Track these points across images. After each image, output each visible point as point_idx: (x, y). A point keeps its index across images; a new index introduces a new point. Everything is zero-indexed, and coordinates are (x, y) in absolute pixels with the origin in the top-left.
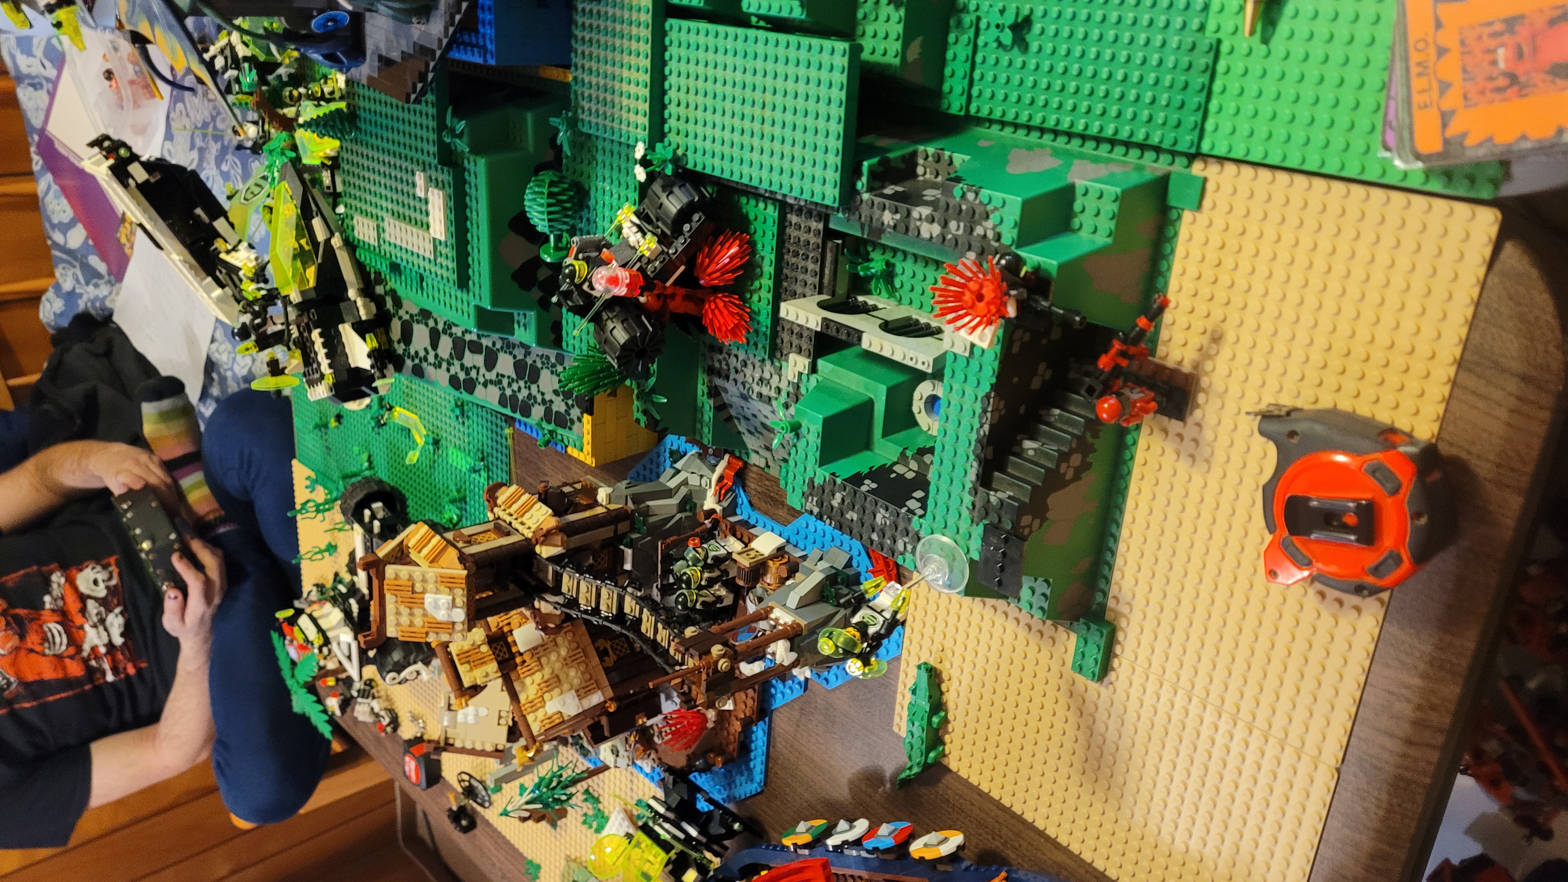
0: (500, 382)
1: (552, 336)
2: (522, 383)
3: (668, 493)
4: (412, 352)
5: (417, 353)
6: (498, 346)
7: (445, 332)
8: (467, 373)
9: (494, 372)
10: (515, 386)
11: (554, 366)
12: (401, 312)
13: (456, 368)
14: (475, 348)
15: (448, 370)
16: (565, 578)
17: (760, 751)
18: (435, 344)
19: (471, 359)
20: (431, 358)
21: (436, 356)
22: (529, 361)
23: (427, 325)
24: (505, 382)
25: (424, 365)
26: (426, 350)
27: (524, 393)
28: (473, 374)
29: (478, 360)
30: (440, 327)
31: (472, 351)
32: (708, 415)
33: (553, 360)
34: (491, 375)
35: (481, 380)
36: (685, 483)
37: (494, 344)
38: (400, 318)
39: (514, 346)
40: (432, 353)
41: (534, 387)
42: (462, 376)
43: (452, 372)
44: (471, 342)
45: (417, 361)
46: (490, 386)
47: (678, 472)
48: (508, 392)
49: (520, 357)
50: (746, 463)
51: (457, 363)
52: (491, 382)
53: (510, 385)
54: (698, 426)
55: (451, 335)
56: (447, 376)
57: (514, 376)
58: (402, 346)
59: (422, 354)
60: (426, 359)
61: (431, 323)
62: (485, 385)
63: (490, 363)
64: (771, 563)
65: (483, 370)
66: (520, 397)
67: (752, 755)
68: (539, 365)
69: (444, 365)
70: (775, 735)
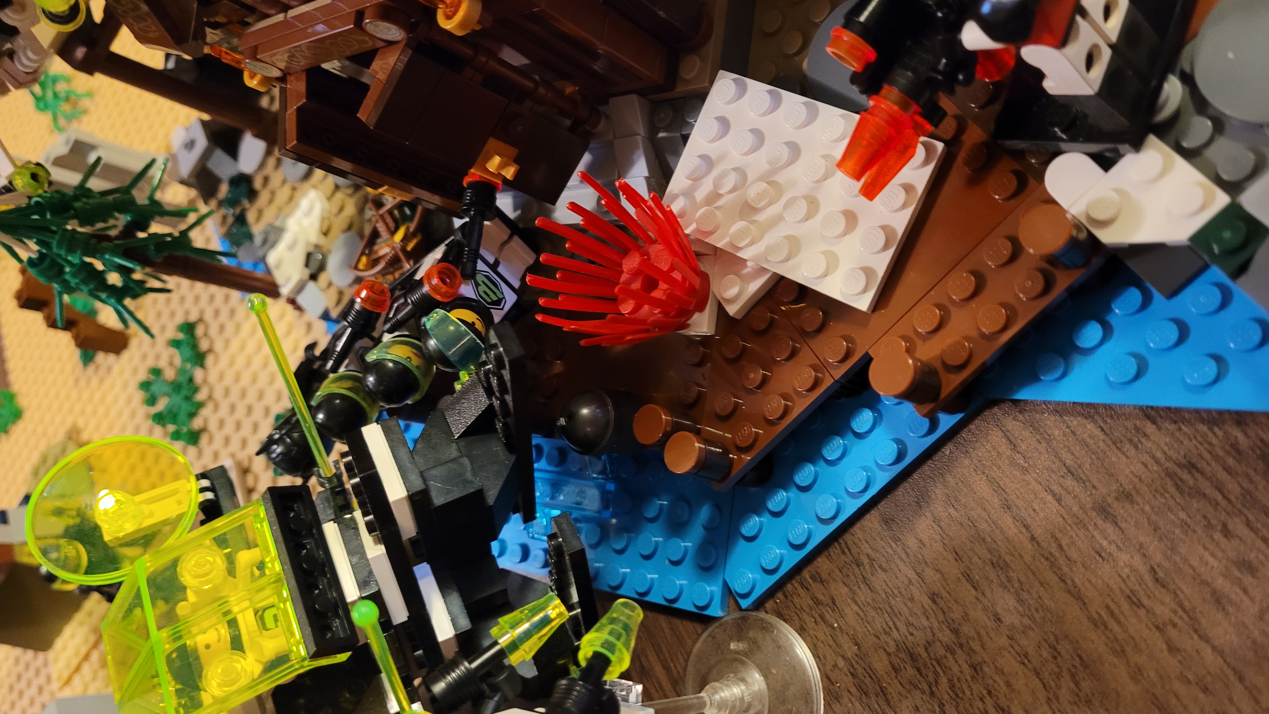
17: (825, 504)
70: (938, 492)
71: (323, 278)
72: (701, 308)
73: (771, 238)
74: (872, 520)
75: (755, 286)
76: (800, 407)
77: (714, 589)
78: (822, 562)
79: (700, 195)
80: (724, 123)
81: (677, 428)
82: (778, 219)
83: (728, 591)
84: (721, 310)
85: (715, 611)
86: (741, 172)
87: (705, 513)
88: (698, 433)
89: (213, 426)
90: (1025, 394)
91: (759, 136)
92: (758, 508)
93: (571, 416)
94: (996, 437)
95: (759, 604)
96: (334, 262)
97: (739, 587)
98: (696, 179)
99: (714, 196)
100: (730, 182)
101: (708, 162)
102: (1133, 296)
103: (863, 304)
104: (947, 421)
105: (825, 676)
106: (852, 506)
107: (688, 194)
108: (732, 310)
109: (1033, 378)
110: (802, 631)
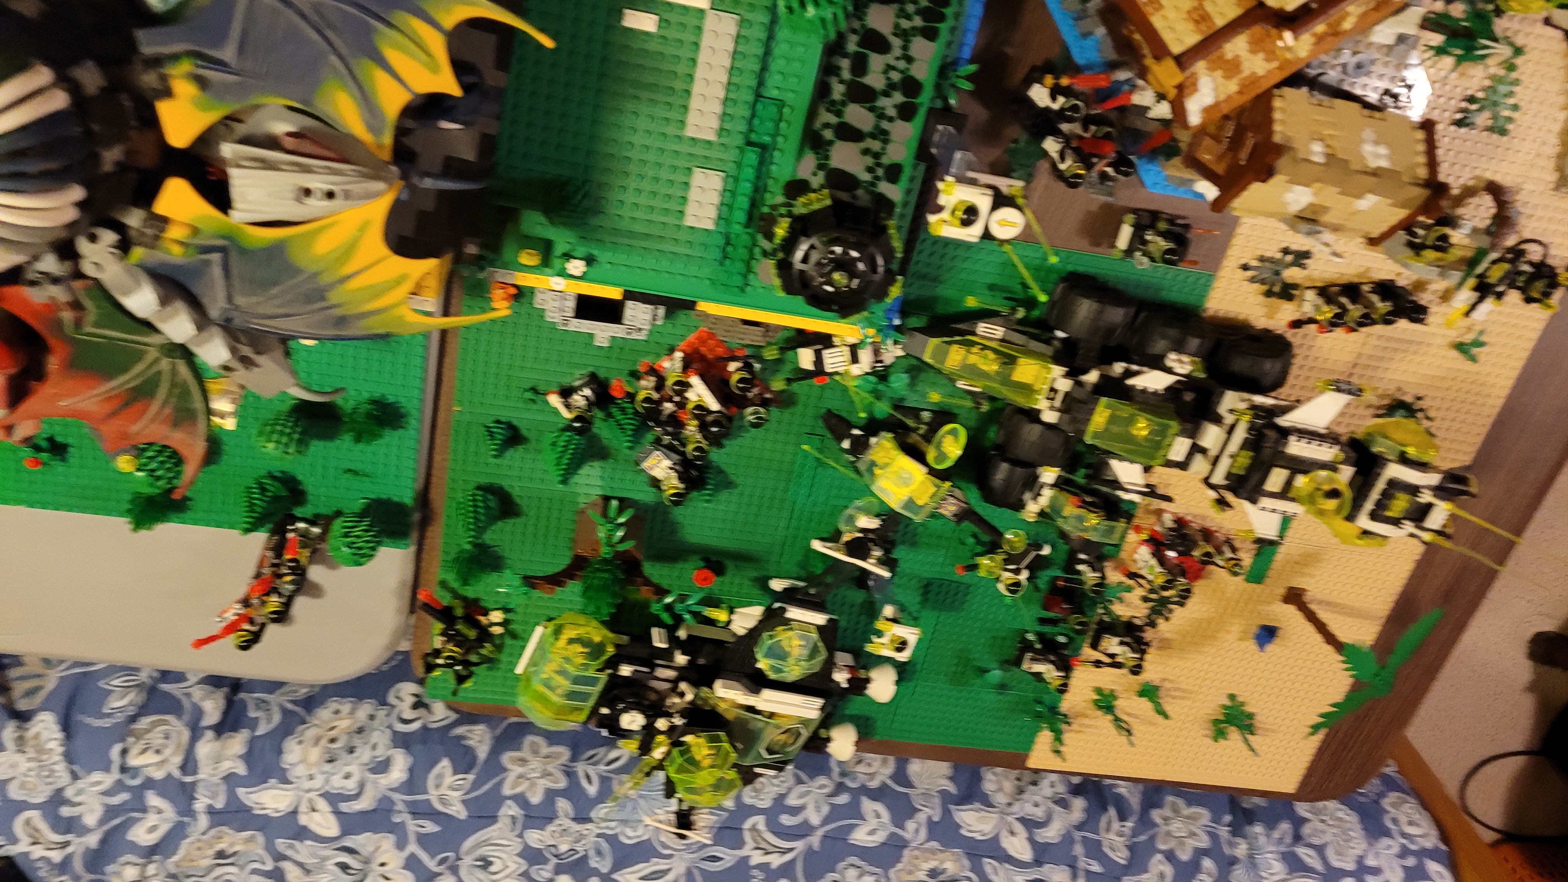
0: (905, 32)
6: (857, 25)
9: (893, 40)
10: (911, 8)
13: (889, 104)
18: (856, 135)
19: (874, 79)
28: (895, 76)
29: (876, 61)
30: (833, 119)
31: (865, 72)
34: (897, 44)
35: (902, 64)
40: (868, 143)
42: (898, 97)
43: (894, 113)
45: (880, 172)
48: (918, 22)
51: (881, 102)
52: (905, 48)
53: (908, 17)
55: (844, 104)
56: (899, 123)
57: (895, 7)
58: (859, 192)
59: (870, 161)
60: (877, 156)
61: (828, 134)
62: (909, 59)
63: (881, 44)
65: (889, 59)
69: (885, 125)
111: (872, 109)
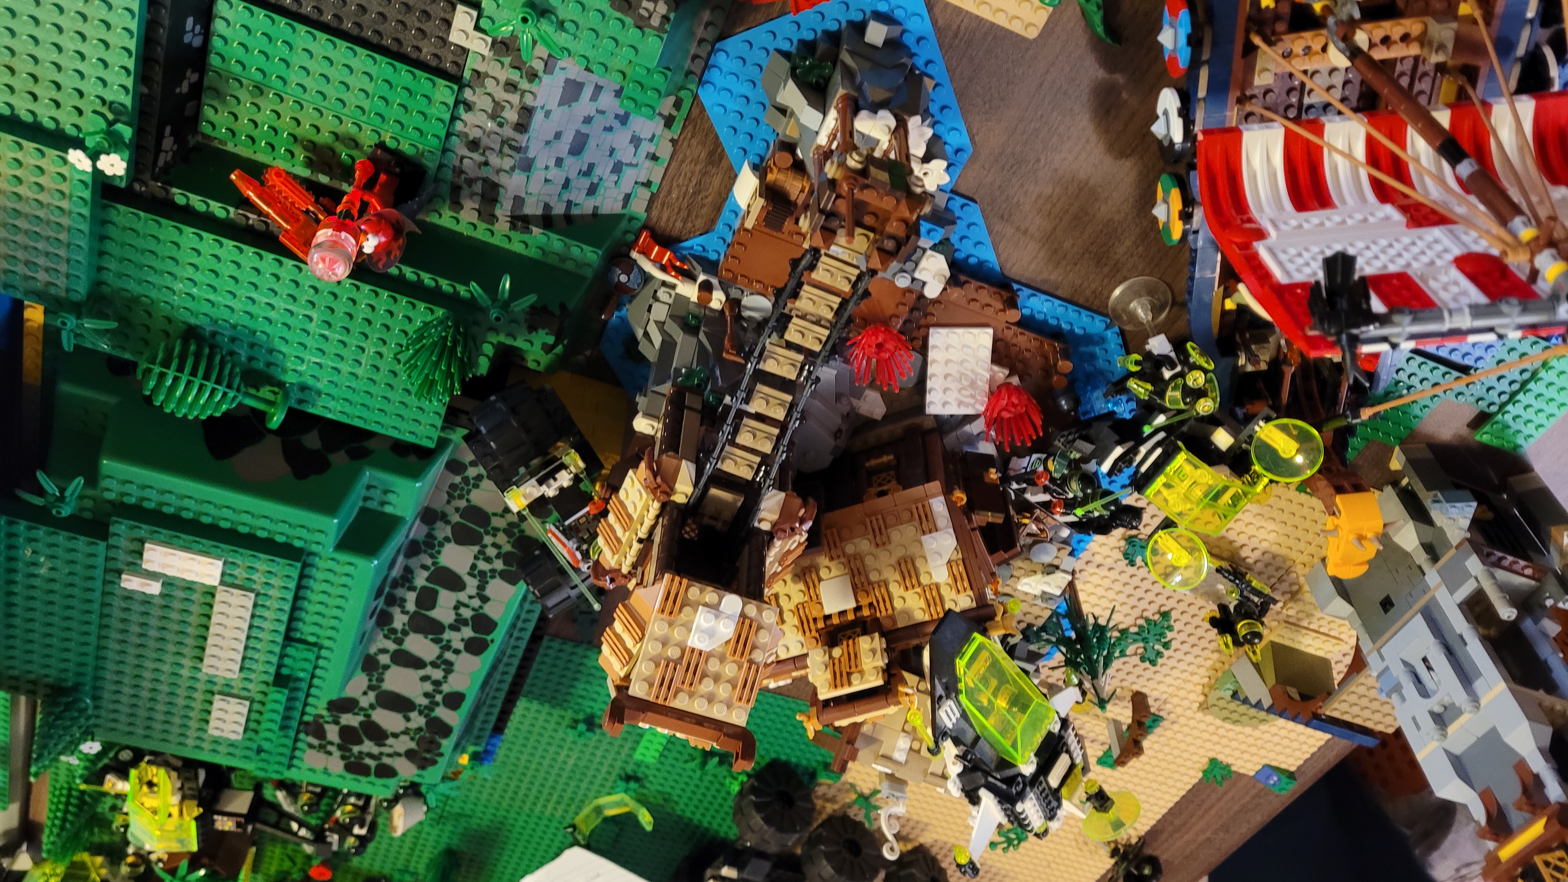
0: (482, 574)
1: (413, 458)
2: (488, 540)
3: (668, 345)
4: (425, 702)
5: (426, 695)
6: (429, 562)
7: (399, 642)
8: (465, 622)
9: (468, 579)
10: (491, 552)
11: (466, 480)
12: (364, 702)
13: (456, 639)
14: (427, 599)
15: (457, 652)
16: (728, 467)
17: (1060, 310)
18: (416, 663)
19: (443, 612)
20: (437, 674)
21: (434, 665)
22: (456, 518)
23: (386, 667)
24: (482, 566)
25: (446, 688)
26: (425, 679)
27: (502, 538)
28: (467, 613)
29: (446, 598)
30: (392, 646)
31: (433, 606)
32: (555, 242)
33: (458, 479)
34: (472, 584)
35: (476, 603)
36: (660, 325)
37: (425, 567)
38: (372, 707)
39: (430, 536)
40: (428, 671)
41: (496, 522)
42: (467, 632)
43: (461, 646)
44: (418, 603)
45: (439, 698)
46: (488, 592)
47: (646, 334)
48: (499, 565)
49: (448, 531)
50: (645, 227)
51: (447, 635)
52: (481, 587)
53: (488, 560)
54: (570, 266)
55: (405, 633)
56: (465, 655)
57: (476, 549)
58: (414, 715)
59: (428, 687)
60: (437, 683)
61: (384, 659)
62: (485, 599)
63: (454, 582)
64: (770, 177)
65: (462, 596)
66: (507, 548)
67: (1065, 326)
68: (462, 504)
69: (449, 655)
70: (1039, 278)
71: (1056, 562)
72: (1010, 384)
73: (979, 370)
74: (1059, 293)
75: (996, 368)
76: (1032, 335)
77: (1109, 334)
78: (1081, 301)
79: (972, 401)
80: (945, 404)
81: (1057, 372)
82: (972, 371)
83: (1108, 327)
84: (1009, 376)
85: (1117, 329)
86: (960, 391)
87: (1083, 349)
88: (1055, 364)
89: (1154, 608)
90: (998, 268)
91: (945, 390)
92: (1072, 331)
93: (1069, 411)
94: (1014, 270)
95: (1106, 315)
96: (1047, 559)
97: (1103, 326)
98: (967, 405)
99: (973, 396)
100: (965, 393)
101: (960, 403)
102: (957, 255)
103: (990, 331)
104: (1016, 286)
105: (1120, 283)
106: (1057, 302)
107: (973, 406)
108: (1007, 372)
109: (993, 269)
110: (1108, 297)
111: (436, 641)
